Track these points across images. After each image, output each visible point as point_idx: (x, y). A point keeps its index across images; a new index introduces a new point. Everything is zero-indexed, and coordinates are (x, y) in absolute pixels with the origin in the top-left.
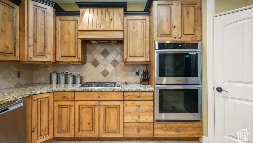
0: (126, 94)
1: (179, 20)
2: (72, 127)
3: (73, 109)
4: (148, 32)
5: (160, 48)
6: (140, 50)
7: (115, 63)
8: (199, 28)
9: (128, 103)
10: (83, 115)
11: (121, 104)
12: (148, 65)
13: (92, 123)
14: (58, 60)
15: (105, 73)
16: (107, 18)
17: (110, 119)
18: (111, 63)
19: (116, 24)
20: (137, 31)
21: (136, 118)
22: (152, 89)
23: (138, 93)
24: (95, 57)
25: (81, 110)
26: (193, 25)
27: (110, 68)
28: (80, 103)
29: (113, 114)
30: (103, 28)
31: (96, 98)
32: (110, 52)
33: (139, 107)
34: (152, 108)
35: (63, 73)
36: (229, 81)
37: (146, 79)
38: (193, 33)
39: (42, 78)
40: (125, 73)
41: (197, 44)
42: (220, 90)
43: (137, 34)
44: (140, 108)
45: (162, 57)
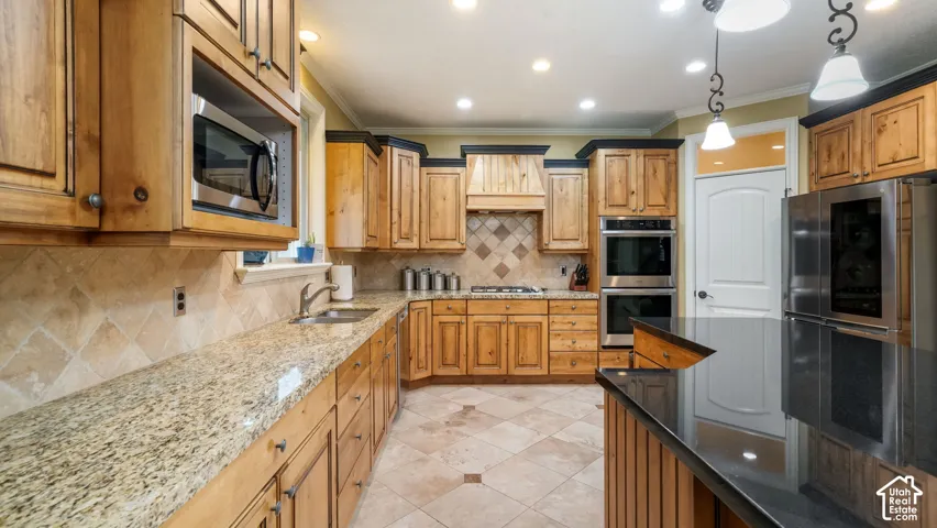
0: (552, 303)
1: (641, 181)
2: (463, 358)
3: (463, 328)
4: (586, 196)
5: (608, 229)
6: (571, 228)
7: (520, 251)
8: (672, 194)
9: (557, 318)
10: (481, 338)
11: (544, 320)
12: (584, 256)
13: (495, 353)
14: (424, 246)
15: (502, 271)
16: (516, 172)
17: (525, 345)
18: (513, 252)
19: (532, 185)
20: (567, 194)
21: (570, 343)
22: (595, 295)
23: (571, 303)
24: (483, 239)
25: (477, 330)
26: (663, 190)
27: (512, 261)
28: (476, 318)
29: (531, 336)
30: (509, 191)
31: (503, 311)
32: (511, 230)
33: (574, 324)
34: (595, 327)
35: (423, 270)
36: (716, 281)
37: (582, 280)
38: (662, 202)
39: (380, 280)
40: (540, 270)
41: (669, 222)
42: (703, 295)
43: (567, 201)
44: (576, 327)
45: (612, 243)
